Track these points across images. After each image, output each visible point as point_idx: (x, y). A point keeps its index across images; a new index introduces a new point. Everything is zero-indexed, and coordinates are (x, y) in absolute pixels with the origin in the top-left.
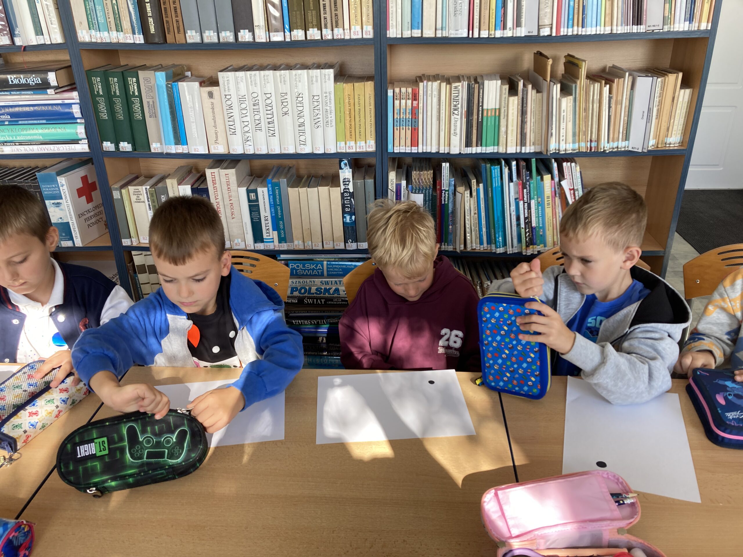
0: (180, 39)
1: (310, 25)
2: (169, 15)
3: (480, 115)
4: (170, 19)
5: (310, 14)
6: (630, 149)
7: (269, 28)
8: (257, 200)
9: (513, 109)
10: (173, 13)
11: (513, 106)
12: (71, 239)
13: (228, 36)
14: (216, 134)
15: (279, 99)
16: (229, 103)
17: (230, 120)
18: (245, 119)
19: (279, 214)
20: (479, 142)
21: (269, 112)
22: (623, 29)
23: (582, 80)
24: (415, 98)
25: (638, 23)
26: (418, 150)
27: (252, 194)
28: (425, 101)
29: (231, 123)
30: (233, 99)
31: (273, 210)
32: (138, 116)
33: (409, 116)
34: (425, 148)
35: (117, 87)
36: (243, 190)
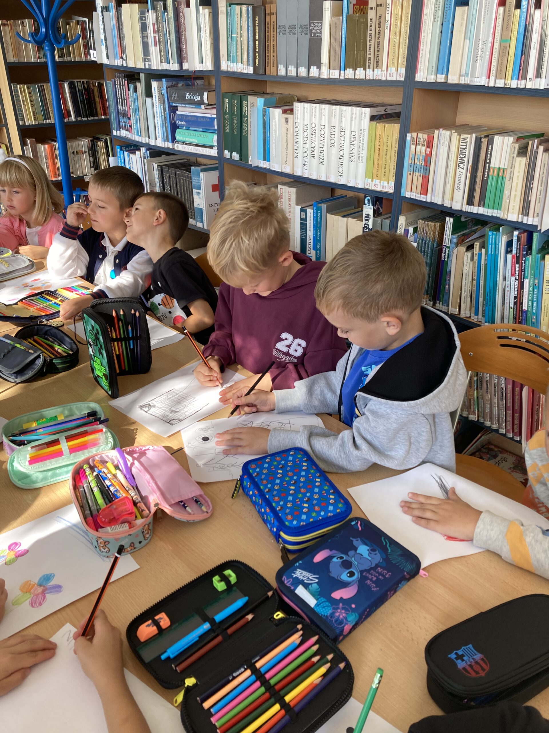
0: (273, 71)
1: (359, 65)
2: (270, 51)
3: (486, 173)
4: (270, 54)
7: (329, 67)
8: (305, 220)
9: (519, 172)
10: (272, 47)
11: (520, 168)
12: (202, 222)
13: (302, 71)
15: (329, 130)
16: (296, 130)
17: (296, 145)
18: (306, 146)
19: (318, 236)
20: (482, 203)
21: (322, 142)
24: (429, 146)
26: (427, 198)
27: (304, 214)
28: (438, 150)
29: (296, 148)
30: (299, 127)
31: (315, 231)
32: (245, 133)
33: (422, 163)
34: (433, 198)
35: (236, 108)
36: (298, 208)
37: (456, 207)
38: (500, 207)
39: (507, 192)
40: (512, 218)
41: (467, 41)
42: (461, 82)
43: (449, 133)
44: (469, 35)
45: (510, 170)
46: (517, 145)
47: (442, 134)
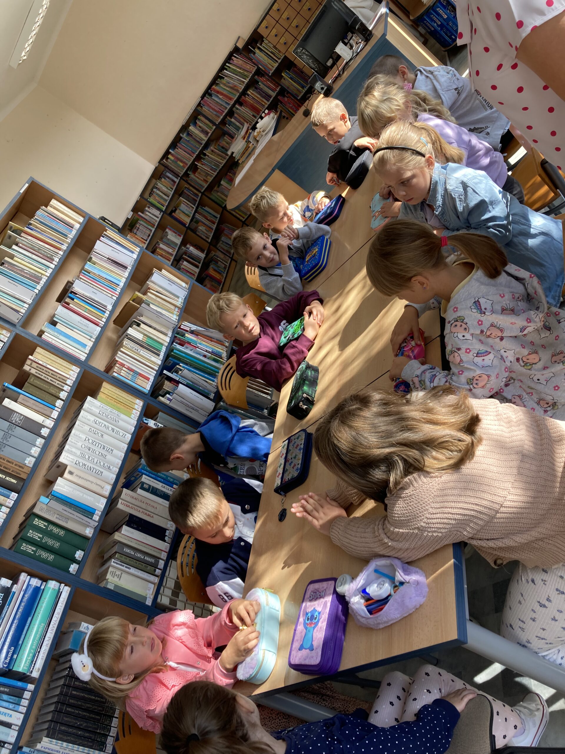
0: (28, 471)
1: (57, 394)
2: (10, 468)
3: (145, 343)
4: (12, 468)
5: (52, 391)
6: (184, 297)
7: (48, 416)
8: (150, 486)
9: (147, 329)
10: (8, 464)
11: (145, 328)
13: (40, 442)
14: (97, 484)
15: (92, 434)
16: (81, 464)
18: (95, 461)
20: (159, 351)
22: (126, 274)
23: (144, 298)
24: (123, 365)
25: (126, 268)
26: (152, 379)
27: (145, 486)
28: (127, 362)
29: (94, 471)
30: (80, 460)
31: (159, 479)
32: (62, 533)
33: (131, 373)
34: (152, 375)
35: (37, 534)
36: (140, 491)
37: (160, 362)
38: (162, 344)
39: (155, 338)
40: (168, 339)
41: (75, 330)
42: (94, 340)
43: (119, 353)
44: (72, 327)
45: (146, 333)
46: (134, 326)
47: (120, 357)
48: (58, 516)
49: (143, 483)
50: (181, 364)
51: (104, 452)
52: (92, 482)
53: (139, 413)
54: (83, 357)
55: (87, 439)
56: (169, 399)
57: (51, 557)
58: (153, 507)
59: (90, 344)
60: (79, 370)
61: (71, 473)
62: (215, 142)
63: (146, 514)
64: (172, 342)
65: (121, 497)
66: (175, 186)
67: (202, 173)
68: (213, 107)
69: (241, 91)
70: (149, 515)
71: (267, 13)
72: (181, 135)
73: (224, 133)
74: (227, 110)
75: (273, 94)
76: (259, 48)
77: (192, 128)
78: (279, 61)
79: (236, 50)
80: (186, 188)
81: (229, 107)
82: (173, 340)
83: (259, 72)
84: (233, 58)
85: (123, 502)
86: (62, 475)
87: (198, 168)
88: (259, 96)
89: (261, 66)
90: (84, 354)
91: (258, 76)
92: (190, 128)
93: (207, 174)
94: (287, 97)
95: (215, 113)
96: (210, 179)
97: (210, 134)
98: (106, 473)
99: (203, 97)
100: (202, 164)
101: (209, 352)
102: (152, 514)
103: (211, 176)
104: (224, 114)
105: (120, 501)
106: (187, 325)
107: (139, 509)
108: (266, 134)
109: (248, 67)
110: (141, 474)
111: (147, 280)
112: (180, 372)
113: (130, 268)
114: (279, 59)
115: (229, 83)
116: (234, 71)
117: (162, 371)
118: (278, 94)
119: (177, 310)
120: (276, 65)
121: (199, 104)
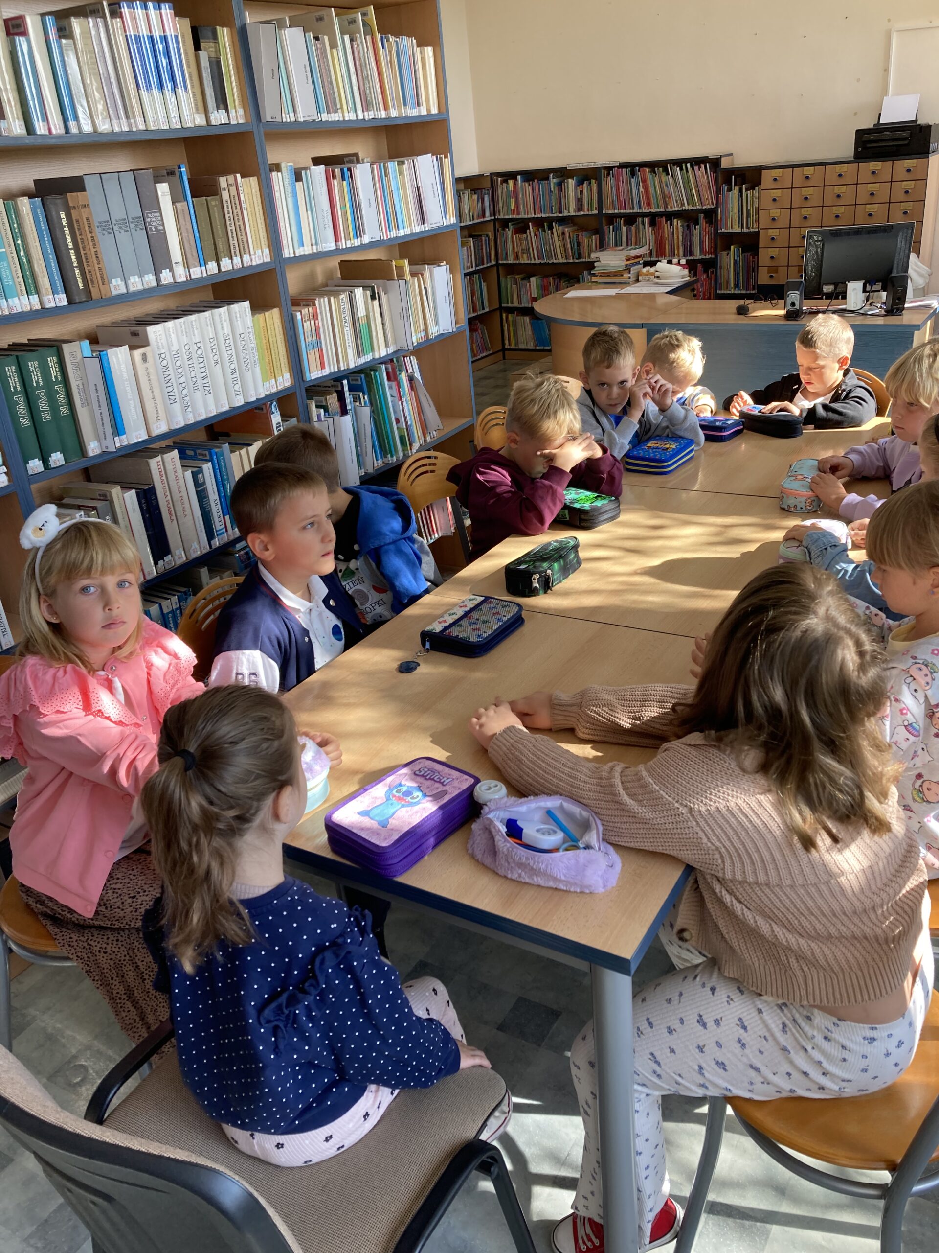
2: (91, 264)
3: (359, 324)
4: (93, 267)
5: (220, 243)
6: (442, 332)
7: (187, 266)
8: (204, 483)
9: (376, 313)
10: (94, 257)
11: (375, 310)
13: (150, 280)
14: (156, 407)
15: (208, 345)
16: (164, 363)
17: (169, 384)
18: (182, 380)
20: (363, 352)
21: (202, 365)
22: (417, 229)
23: (408, 277)
24: (315, 318)
25: (424, 223)
26: (326, 372)
27: (200, 476)
28: (322, 319)
29: (170, 389)
30: (168, 358)
31: (221, 488)
32: (64, 410)
33: (315, 337)
34: (330, 369)
35: (39, 375)
36: (189, 474)
37: (352, 366)
38: (372, 350)
39: (374, 334)
40: (383, 353)
41: (309, 213)
42: (315, 251)
43: (326, 299)
44: (310, 207)
45: (371, 314)
46: (368, 293)
47: (322, 303)
48: (81, 387)
49: (201, 471)
50: (366, 397)
51: (200, 382)
52: (154, 399)
53: (274, 390)
54: (287, 253)
55: (198, 345)
56: (319, 416)
57: (25, 422)
58: (184, 511)
59: (307, 250)
60: (269, 260)
61: (144, 357)
62: (576, 228)
63: (169, 508)
64: (383, 361)
65: (165, 456)
66: (479, 221)
67: (524, 242)
68: (621, 190)
69: (669, 209)
70: (170, 514)
71: (793, 167)
72: (551, 175)
73: (597, 231)
74: (631, 211)
75: (698, 256)
76: (740, 191)
77: (571, 182)
78: (745, 230)
79: (714, 163)
80: (487, 236)
81: (636, 210)
82: (388, 360)
83: (711, 215)
84: (703, 166)
85: (161, 463)
86: (132, 348)
87: (526, 233)
88: (681, 238)
89: (722, 211)
90: (292, 251)
91: (705, 217)
92: (570, 180)
93: (527, 251)
94: (707, 276)
95: (615, 198)
96: (524, 260)
97: (582, 213)
98: (177, 408)
99: (623, 166)
100: (535, 235)
101: (406, 422)
102: (174, 517)
103: (529, 258)
104: (622, 211)
105: (159, 458)
106: (413, 365)
107: (168, 493)
108: (657, 284)
109: (706, 195)
110: (208, 458)
111: (428, 264)
112: (358, 404)
113: (426, 227)
114: (748, 228)
115: (667, 186)
116: (686, 182)
117: (343, 378)
118: (701, 261)
119: (423, 334)
120: (737, 229)
121: (609, 169)
